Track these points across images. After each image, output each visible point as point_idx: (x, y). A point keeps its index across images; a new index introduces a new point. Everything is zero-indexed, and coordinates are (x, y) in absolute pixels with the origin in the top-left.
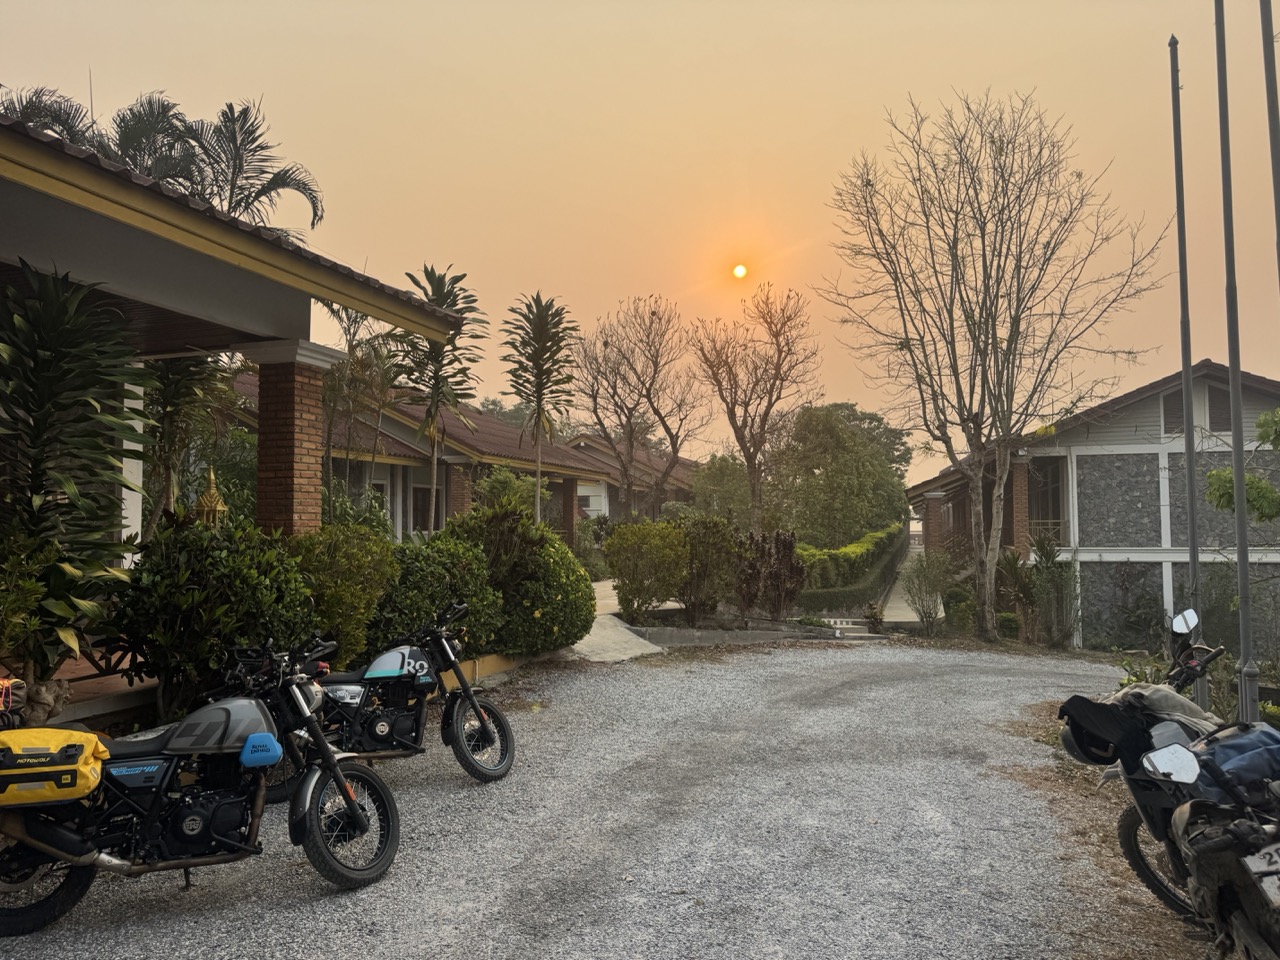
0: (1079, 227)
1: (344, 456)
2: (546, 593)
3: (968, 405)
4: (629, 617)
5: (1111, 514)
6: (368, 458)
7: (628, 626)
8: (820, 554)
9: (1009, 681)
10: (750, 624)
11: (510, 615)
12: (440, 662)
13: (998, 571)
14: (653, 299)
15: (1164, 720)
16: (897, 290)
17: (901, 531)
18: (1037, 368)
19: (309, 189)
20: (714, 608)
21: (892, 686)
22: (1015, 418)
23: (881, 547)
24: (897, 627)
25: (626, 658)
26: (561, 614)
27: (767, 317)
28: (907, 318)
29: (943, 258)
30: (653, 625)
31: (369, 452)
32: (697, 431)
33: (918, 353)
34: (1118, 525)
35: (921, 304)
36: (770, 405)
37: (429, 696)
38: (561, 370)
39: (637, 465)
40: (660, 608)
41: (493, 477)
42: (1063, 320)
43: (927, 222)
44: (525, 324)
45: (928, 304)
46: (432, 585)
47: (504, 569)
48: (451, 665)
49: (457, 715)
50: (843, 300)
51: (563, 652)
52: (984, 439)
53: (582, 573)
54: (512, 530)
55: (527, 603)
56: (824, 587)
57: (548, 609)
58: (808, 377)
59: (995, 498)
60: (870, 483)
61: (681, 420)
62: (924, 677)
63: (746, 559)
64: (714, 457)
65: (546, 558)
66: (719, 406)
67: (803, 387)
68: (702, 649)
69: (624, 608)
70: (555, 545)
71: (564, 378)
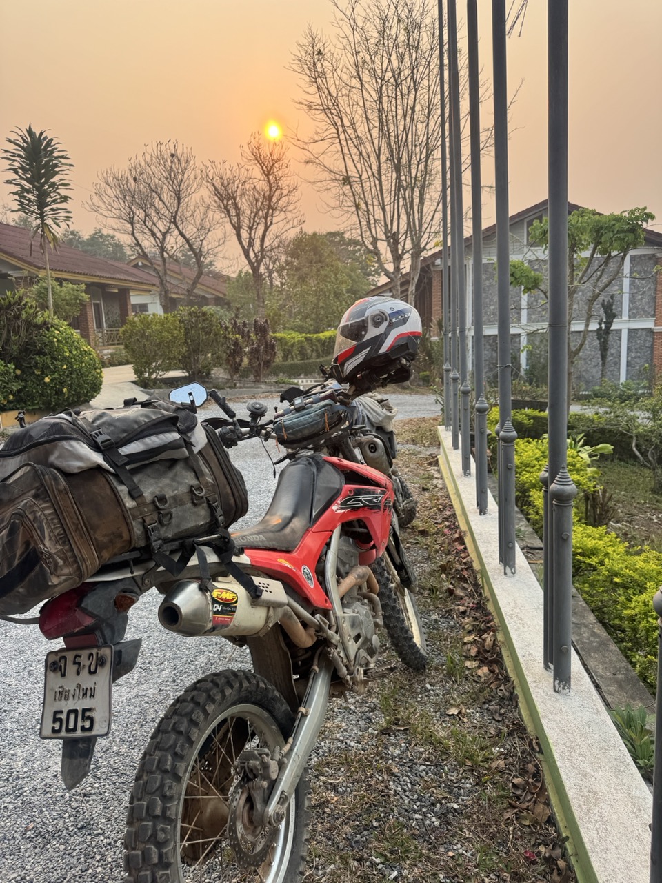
3: (389, 227)
4: (143, 383)
7: (142, 389)
8: (298, 337)
10: (238, 385)
11: (26, 381)
14: (171, 144)
16: (339, 138)
20: (209, 373)
26: (68, 379)
27: (258, 158)
30: (160, 388)
32: (216, 250)
33: (357, 188)
36: (266, 229)
38: (58, 191)
39: (172, 274)
40: (166, 376)
43: (362, 85)
44: (22, 154)
50: (303, 144)
52: (400, 251)
53: (86, 349)
54: (17, 317)
55: (38, 372)
56: (302, 359)
57: (56, 375)
58: (290, 208)
63: (230, 339)
65: (51, 338)
66: (230, 229)
67: (289, 216)
69: (139, 377)
70: (61, 329)
71: (62, 197)
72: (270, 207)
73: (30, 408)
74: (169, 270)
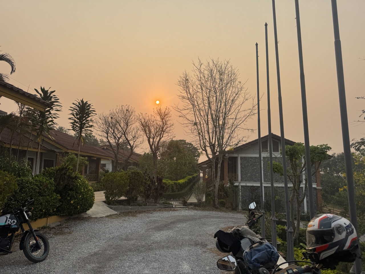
0: (240, 96)
1: (18, 148)
2: (76, 195)
3: (211, 142)
4: (108, 202)
5: (249, 173)
6: (26, 149)
7: (107, 205)
8: (171, 182)
9: (219, 220)
10: (147, 204)
11: (62, 202)
12: (21, 220)
13: (219, 188)
14: (127, 106)
15: (245, 238)
16: (193, 109)
17: (197, 176)
18: (229, 132)
19: (11, 62)
20: (136, 199)
21: (186, 223)
22: (224, 145)
23: (190, 181)
24: (191, 204)
25: (104, 216)
26: (81, 202)
27: (160, 114)
28: (196, 117)
29: (206, 102)
30: (116, 205)
31: (26, 147)
32: (139, 145)
33: (199, 126)
34: (251, 176)
35: (200, 114)
36: (160, 139)
37: (16, 233)
38: (89, 123)
39: (120, 154)
40: (119, 199)
41: (69, 157)
42: (236, 120)
43: (202, 91)
44: (78, 108)
45: (202, 114)
46: (32, 192)
47: (61, 187)
48: (26, 221)
49: (26, 239)
50: (179, 110)
51: (83, 214)
52: (215, 151)
53: (90, 188)
54: (65, 174)
55: (69, 198)
56: (172, 192)
57: (76, 200)
58: (171, 131)
59: (218, 167)
60: (188, 162)
61: (134, 142)
62: (195, 219)
63: (147, 184)
64: (145, 153)
65: (77, 183)
66: (146, 138)
67: (169, 134)
68: (131, 212)
69: (107, 200)
70: (81, 179)
71: (90, 126)
72: (162, 131)
73: (62, 215)
74: (120, 152)
